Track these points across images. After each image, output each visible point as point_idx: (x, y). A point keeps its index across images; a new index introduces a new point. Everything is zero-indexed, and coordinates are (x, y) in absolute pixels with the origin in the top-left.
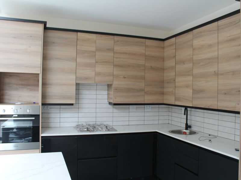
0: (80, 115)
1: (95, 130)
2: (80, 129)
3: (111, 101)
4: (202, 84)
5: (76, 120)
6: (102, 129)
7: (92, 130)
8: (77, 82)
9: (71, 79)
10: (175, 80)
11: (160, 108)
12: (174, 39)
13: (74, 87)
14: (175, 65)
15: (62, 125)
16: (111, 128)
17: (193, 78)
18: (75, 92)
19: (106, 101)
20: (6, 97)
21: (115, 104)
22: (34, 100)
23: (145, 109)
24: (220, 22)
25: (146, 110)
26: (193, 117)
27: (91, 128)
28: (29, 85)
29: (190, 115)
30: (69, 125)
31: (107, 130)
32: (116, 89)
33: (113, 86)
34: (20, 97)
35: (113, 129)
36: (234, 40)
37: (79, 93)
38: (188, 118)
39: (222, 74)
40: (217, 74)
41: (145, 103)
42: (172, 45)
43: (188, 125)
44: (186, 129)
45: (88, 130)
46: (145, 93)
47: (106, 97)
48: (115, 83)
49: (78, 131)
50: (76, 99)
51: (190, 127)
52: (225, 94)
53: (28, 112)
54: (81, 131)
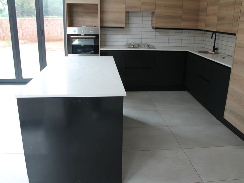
0: (129, 36)
1: (139, 47)
2: (128, 46)
3: (154, 26)
4: (224, 12)
5: (126, 40)
6: (144, 46)
7: (137, 47)
8: (126, 10)
9: (122, 8)
10: (207, 9)
11: (197, 33)
13: (125, 14)
15: (116, 44)
16: (152, 46)
17: (219, 7)
18: (125, 18)
19: (150, 26)
20: (75, 22)
21: (156, 28)
22: (94, 24)
23: (183, 33)
25: (183, 35)
26: (220, 41)
27: (136, 46)
28: (90, 13)
29: (218, 40)
30: (120, 44)
31: (148, 47)
32: (158, 16)
33: (155, 14)
34: (84, 22)
35: (153, 47)
37: (129, 19)
38: (216, 42)
41: (181, 28)
43: (216, 48)
44: (214, 51)
45: (134, 47)
46: (182, 19)
47: (150, 22)
48: (157, 11)
49: (127, 48)
50: (126, 24)
51: (217, 49)
53: (91, 32)
54: (129, 47)
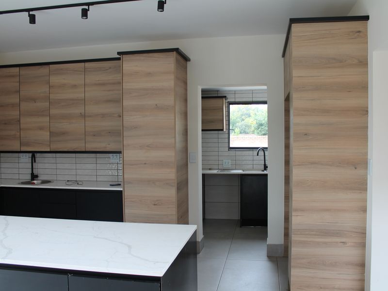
4: (64, 126)
10: (19, 121)
12: (17, 69)
14: (19, 103)
17: (50, 119)
24: (87, 65)
36: (103, 84)
39: (90, 116)
40: (84, 116)
42: (13, 76)
43: (35, 174)
44: (33, 179)
52: (94, 135)
